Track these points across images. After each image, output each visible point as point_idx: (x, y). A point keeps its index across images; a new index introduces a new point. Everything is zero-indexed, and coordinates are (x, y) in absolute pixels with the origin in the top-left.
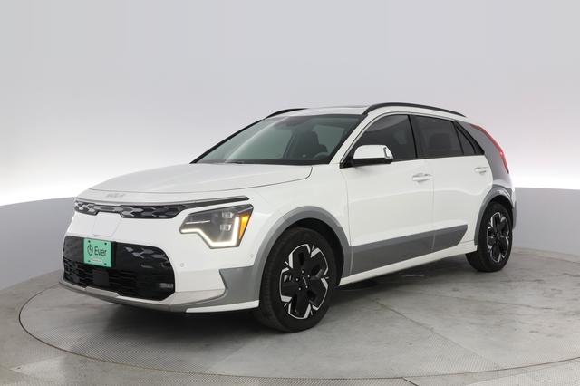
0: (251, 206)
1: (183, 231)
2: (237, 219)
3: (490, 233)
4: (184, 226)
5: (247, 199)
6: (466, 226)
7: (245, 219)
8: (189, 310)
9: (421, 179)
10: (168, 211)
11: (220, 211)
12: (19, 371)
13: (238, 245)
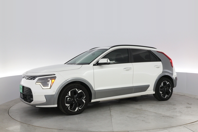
0: (56, 77)
1: (36, 84)
2: (50, 81)
3: (161, 88)
4: (37, 82)
5: (55, 75)
6: (149, 85)
7: (53, 81)
8: (36, 106)
9: (127, 69)
10: (33, 78)
11: (47, 78)
12: (8, 129)
13: (50, 88)
